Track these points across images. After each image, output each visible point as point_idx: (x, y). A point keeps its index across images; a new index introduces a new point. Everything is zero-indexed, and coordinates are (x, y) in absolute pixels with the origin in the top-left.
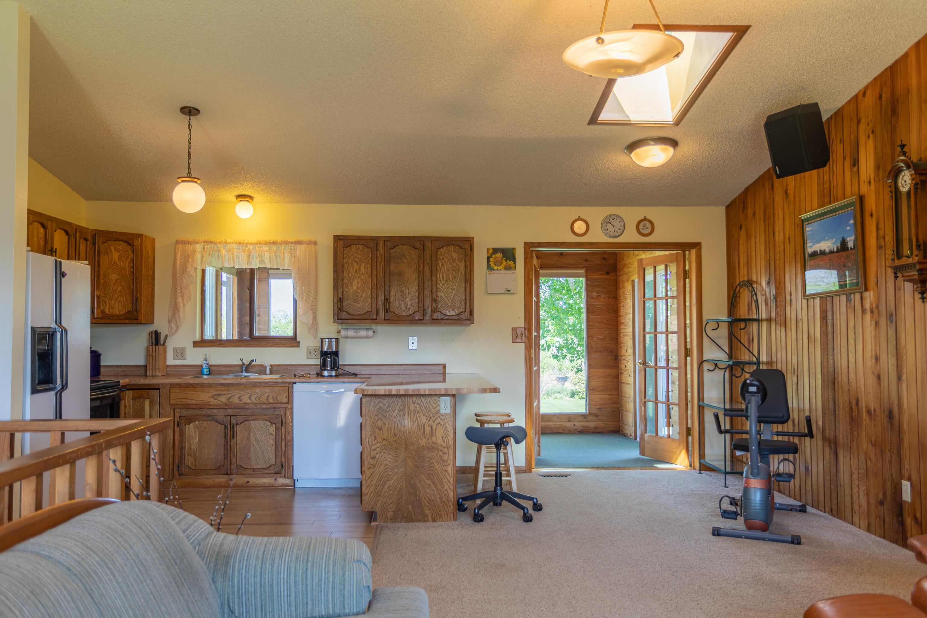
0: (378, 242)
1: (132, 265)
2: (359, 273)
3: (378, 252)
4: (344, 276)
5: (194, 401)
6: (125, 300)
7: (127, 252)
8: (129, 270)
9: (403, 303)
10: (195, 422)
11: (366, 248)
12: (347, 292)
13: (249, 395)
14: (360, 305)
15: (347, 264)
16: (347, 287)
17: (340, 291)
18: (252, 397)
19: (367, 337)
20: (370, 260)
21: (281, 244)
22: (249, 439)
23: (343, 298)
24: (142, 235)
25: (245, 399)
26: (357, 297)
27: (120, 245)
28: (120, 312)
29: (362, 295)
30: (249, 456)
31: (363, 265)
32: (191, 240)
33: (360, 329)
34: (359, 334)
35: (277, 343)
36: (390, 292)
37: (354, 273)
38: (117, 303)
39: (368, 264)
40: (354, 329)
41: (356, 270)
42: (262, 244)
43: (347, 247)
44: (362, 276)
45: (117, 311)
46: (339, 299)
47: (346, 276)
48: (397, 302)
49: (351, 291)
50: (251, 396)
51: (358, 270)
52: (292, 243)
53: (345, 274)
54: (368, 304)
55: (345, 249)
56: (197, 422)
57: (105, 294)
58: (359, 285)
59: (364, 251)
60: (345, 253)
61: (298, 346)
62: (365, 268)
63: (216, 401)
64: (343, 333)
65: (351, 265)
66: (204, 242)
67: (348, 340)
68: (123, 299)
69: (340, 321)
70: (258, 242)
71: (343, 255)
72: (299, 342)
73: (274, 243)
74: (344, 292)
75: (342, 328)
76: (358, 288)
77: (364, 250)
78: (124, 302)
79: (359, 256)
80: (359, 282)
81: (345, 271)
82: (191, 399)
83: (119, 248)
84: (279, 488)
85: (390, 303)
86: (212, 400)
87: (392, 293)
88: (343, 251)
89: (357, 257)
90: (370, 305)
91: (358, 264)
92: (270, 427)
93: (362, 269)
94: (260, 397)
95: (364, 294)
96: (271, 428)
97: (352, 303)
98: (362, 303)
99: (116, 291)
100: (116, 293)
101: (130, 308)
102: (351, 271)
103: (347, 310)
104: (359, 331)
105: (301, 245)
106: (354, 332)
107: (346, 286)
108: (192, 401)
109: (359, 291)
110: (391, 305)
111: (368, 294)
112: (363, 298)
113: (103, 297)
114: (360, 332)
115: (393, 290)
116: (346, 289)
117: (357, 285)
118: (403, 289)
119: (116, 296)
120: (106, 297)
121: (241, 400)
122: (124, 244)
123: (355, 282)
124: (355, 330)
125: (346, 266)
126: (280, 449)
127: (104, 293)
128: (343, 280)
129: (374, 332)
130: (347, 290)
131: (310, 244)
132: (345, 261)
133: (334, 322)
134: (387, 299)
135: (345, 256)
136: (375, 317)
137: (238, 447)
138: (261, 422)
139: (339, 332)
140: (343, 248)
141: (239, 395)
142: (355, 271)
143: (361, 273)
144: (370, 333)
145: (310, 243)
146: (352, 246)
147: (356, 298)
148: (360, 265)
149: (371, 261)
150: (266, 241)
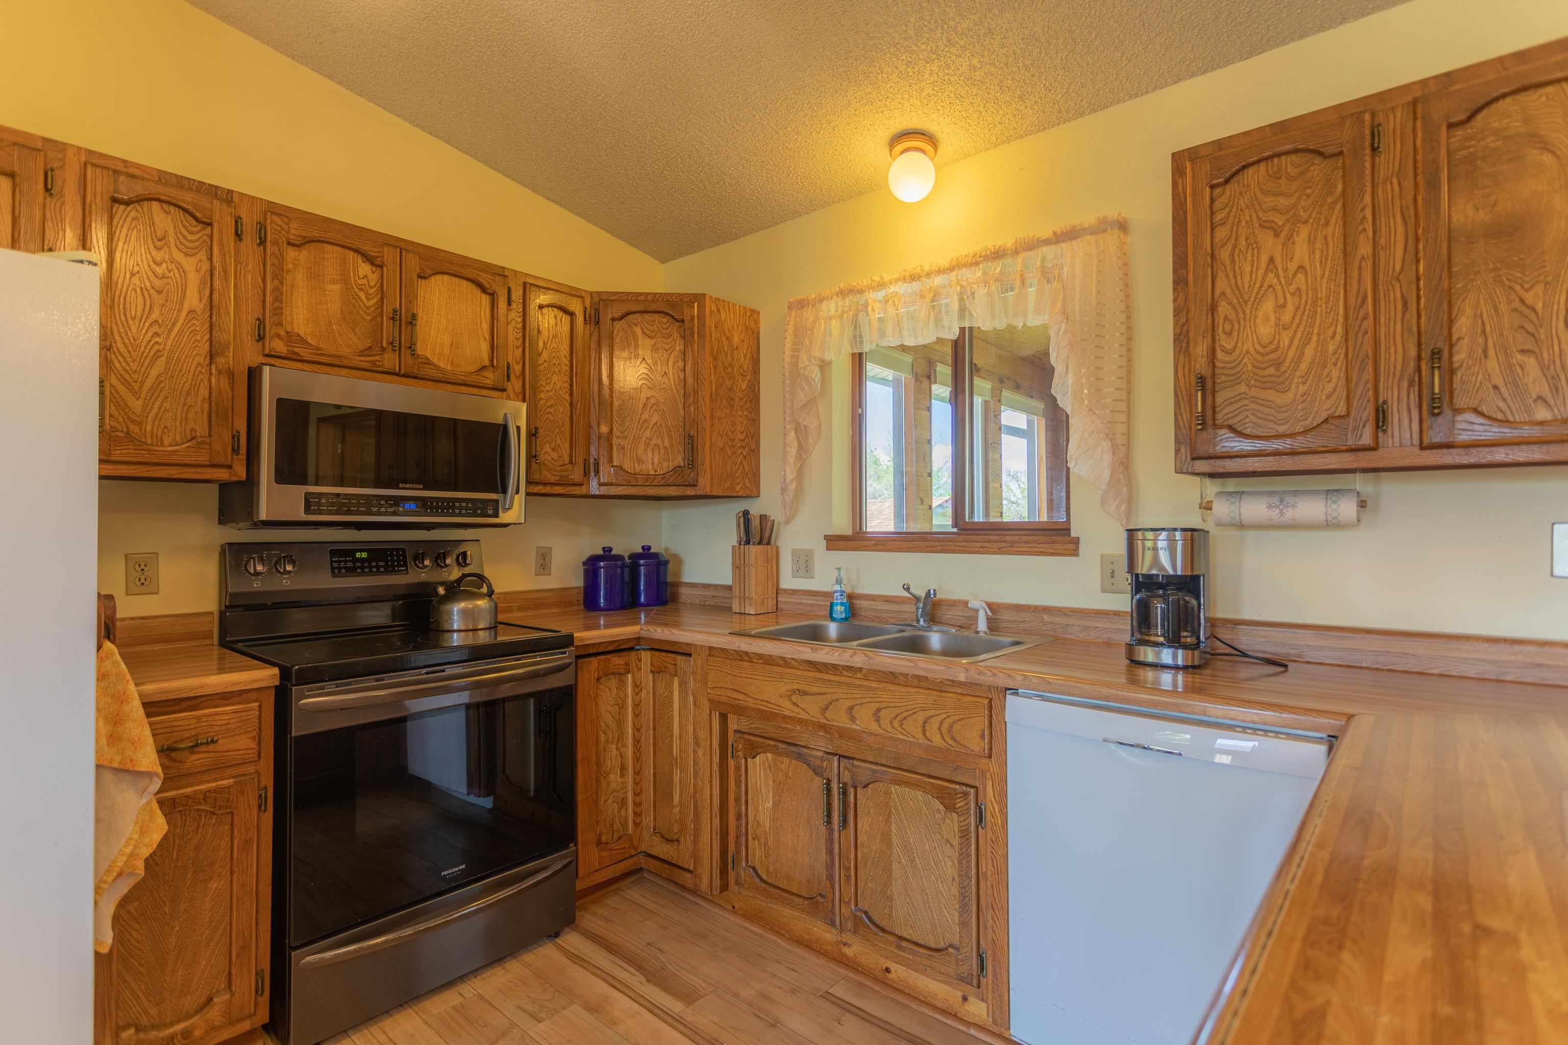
0: (1380, 118)
1: (681, 364)
2: (1285, 270)
3: (1381, 159)
4: (1217, 292)
5: (750, 700)
6: (667, 444)
7: (670, 336)
8: (676, 375)
9: (1531, 361)
10: (765, 753)
11: (1318, 160)
12: (1229, 353)
13: (877, 705)
14: (1290, 395)
15: (1229, 247)
16: (1229, 334)
17: (1200, 350)
18: (883, 713)
19: (1332, 525)
20: (1339, 206)
21: (1016, 252)
22: (886, 839)
23: (1214, 375)
24: (704, 295)
25: (864, 722)
26: (1278, 365)
27: (654, 321)
28: (656, 471)
29: (1302, 355)
30: (889, 893)
31: (1304, 232)
32: (813, 296)
33: (1295, 493)
34: (1290, 514)
35: (1013, 542)
36: (1451, 322)
37: (1261, 272)
38: (649, 450)
39: (1327, 224)
40: (1271, 493)
41: (1271, 260)
42: (965, 265)
43: (1227, 181)
44: (1301, 277)
45: (650, 467)
46: (1193, 380)
47: (1228, 292)
48: (1492, 364)
49: (1248, 346)
50: (878, 710)
51: (1278, 260)
52: (1047, 242)
53: (1221, 284)
54: (1329, 387)
55: (1218, 191)
56: (769, 755)
57: (622, 432)
58: (1287, 317)
59: (1309, 175)
60: (1217, 205)
61: (1075, 553)
62: (1311, 242)
63: (796, 709)
64: (1222, 509)
65: (1249, 245)
66: (837, 294)
67: (1250, 534)
68: (663, 441)
69: (1203, 466)
70: (954, 263)
71: (1212, 213)
72: (1076, 541)
73: (998, 254)
74: (1220, 355)
75: (1220, 494)
76: (1280, 327)
77: (1307, 170)
78: (666, 448)
79: (1283, 201)
80: (1283, 306)
81: (1221, 275)
82: (745, 694)
83: (651, 328)
84: (973, 1032)
85: (1452, 372)
86: (787, 704)
87: (1462, 326)
88: (1212, 201)
89: (1274, 209)
90: (1342, 392)
91: (1277, 235)
92: (944, 818)
93: (1301, 250)
94: (905, 718)
95: (1309, 351)
96: (948, 821)
97: (1254, 392)
98: (1302, 389)
99: (646, 425)
100: (647, 428)
101: (679, 460)
102: (1248, 269)
103: (1230, 422)
104: (1289, 499)
105: (1074, 242)
106: (1270, 507)
107: (1228, 327)
108: (748, 699)
109: (1285, 338)
110: (1457, 379)
111: (1331, 347)
112: (1304, 366)
113: (618, 437)
114: (1294, 506)
115: (1468, 309)
116: (1224, 342)
117: (1278, 319)
118: (1529, 298)
119: (648, 434)
120: (625, 438)
121: (853, 719)
122: (664, 320)
123: (1268, 305)
124: (1275, 500)
125: (1224, 254)
126: (974, 902)
127: (621, 429)
128: (1213, 308)
129: (1362, 504)
130: (1229, 346)
131: (1104, 231)
132: (1220, 234)
133: (1179, 471)
134: (1436, 354)
135: (1218, 217)
136: (1366, 439)
137: (859, 855)
138: (919, 794)
139: (1207, 507)
140: (1212, 187)
141: (848, 704)
142: (1263, 265)
143: (1292, 266)
144: (1347, 508)
145: (1102, 227)
146: (1251, 171)
147: (1272, 370)
148: (1289, 237)
149: (1344, 205)
150: (974, 256)
